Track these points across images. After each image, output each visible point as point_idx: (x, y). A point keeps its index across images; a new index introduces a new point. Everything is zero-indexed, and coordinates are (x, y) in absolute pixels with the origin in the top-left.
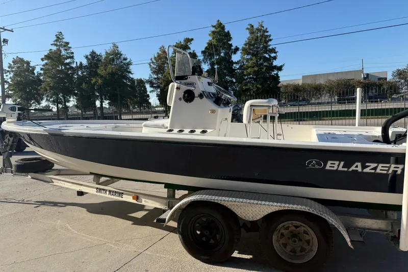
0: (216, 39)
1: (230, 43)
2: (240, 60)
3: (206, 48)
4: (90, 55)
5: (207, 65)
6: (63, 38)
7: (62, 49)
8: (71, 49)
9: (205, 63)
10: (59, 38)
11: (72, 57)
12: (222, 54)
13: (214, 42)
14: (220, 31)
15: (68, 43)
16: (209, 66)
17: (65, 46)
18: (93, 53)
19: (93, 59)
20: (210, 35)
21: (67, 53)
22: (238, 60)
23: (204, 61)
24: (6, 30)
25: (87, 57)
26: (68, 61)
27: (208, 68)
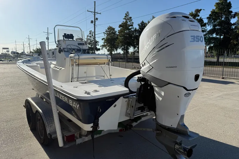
0: (218, 9)
1: (230, 10)
2: (236, 23)
3: (210, 15)
4: (141, 23)
5: (210, 26)
6: (129, 15)
7: (128, 21)
8: (132, 21)
9: (209, 25)
10: (127, 15)
11: (132, 25)
12: (223, 19)
13: (216, 11)
14: (222, 3)
15: (131, 18)
16: (212, 27)
17: (129, 19)
18: (143, 22)
19: (142, 26)
20: (215, 6)
21: (130, 23)
22: (235, 22)
23: (208, 24)
24: (98, 13)
25: (139, 25)
26: (130, 27)
27: (210, 29)
